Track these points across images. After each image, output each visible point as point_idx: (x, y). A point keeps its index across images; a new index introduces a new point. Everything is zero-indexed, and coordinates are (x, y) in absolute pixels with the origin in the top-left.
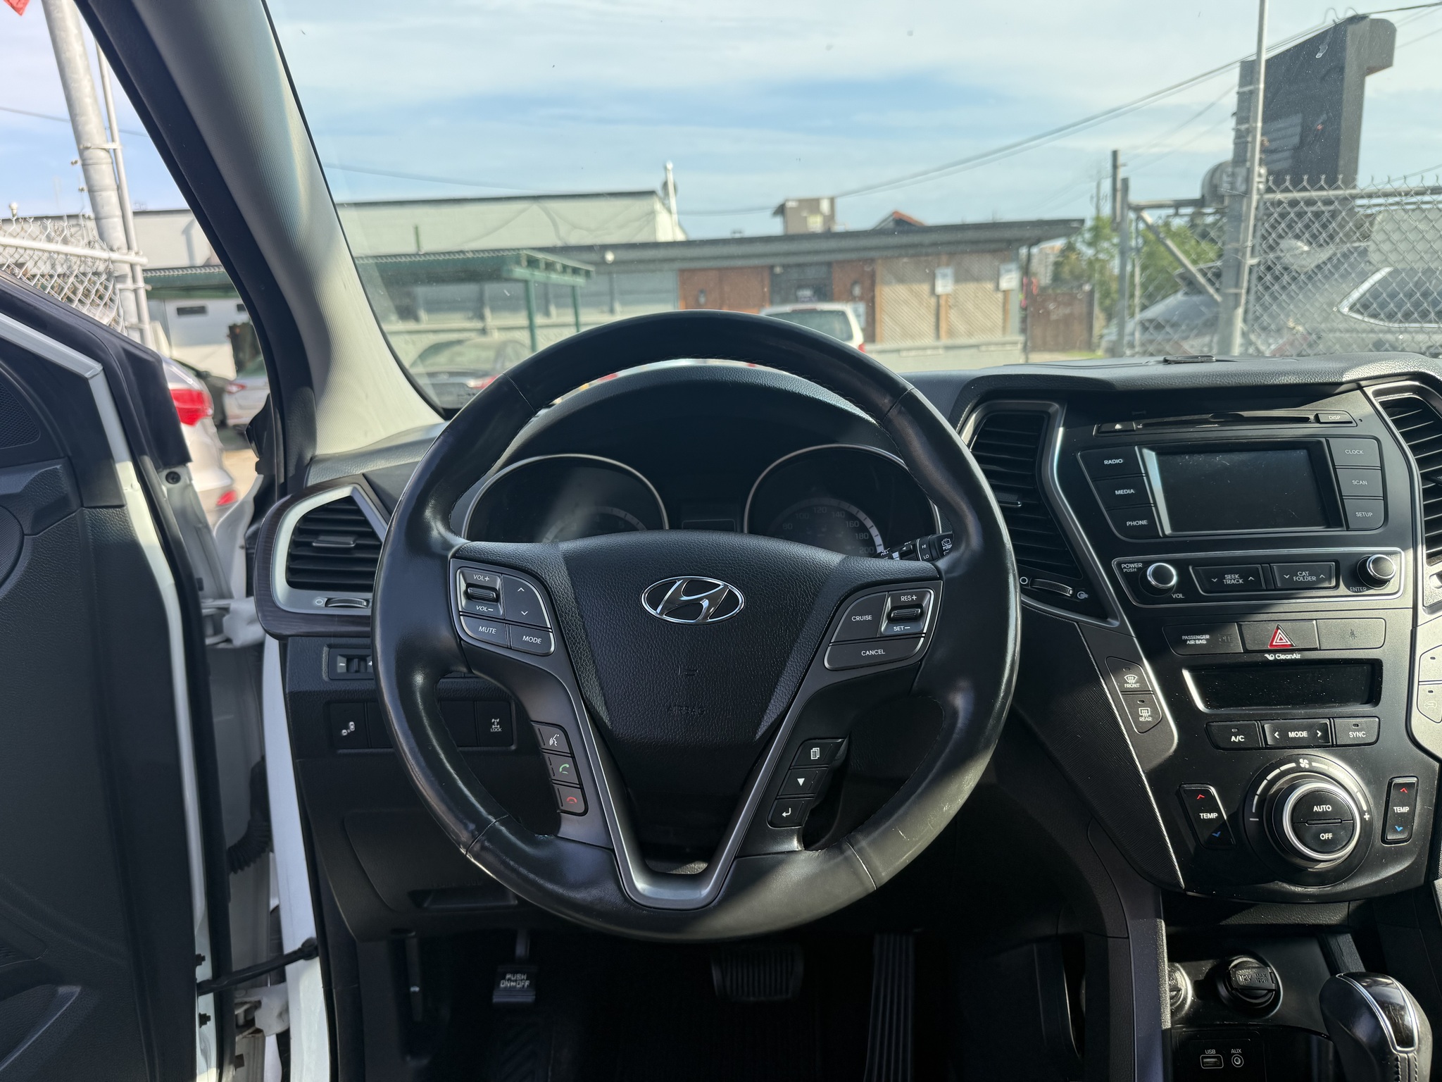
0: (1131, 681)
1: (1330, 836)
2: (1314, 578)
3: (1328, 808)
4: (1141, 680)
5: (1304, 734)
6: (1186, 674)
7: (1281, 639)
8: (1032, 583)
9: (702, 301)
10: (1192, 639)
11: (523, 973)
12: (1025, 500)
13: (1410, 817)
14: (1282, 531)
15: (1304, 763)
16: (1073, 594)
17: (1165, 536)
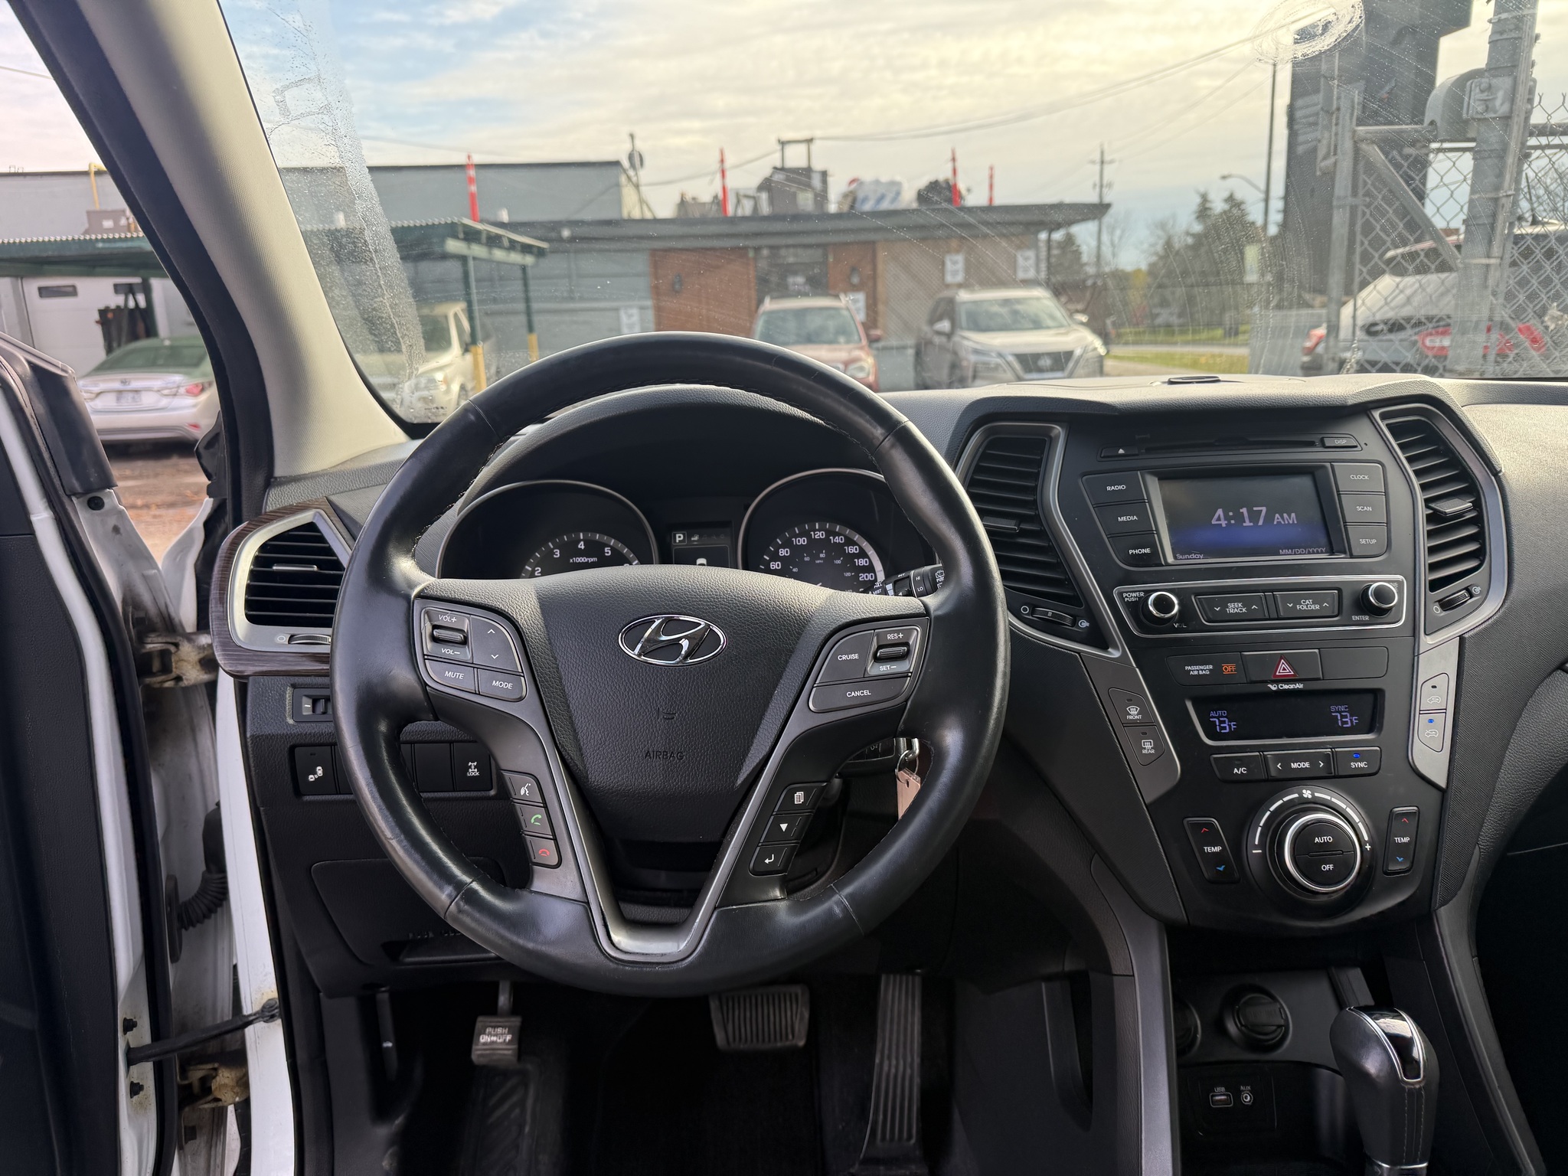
0: (1134, 712)
1: (1331, 867)
2: (1318, 607)
3: (1329, 839)
4: (1143, 712)
5: (1307, 765)
6: (1189, 705)
7: (1284, 669)
8: (1032, 613)
9: (677, 287)
10: (1195, 670)
11: (504, 1027)
12: (1023, 526)
13: (1412, 847)
14: (1285, 558)
15: (1307, 794)
16: (1074, 623)
17: (1168, 564)
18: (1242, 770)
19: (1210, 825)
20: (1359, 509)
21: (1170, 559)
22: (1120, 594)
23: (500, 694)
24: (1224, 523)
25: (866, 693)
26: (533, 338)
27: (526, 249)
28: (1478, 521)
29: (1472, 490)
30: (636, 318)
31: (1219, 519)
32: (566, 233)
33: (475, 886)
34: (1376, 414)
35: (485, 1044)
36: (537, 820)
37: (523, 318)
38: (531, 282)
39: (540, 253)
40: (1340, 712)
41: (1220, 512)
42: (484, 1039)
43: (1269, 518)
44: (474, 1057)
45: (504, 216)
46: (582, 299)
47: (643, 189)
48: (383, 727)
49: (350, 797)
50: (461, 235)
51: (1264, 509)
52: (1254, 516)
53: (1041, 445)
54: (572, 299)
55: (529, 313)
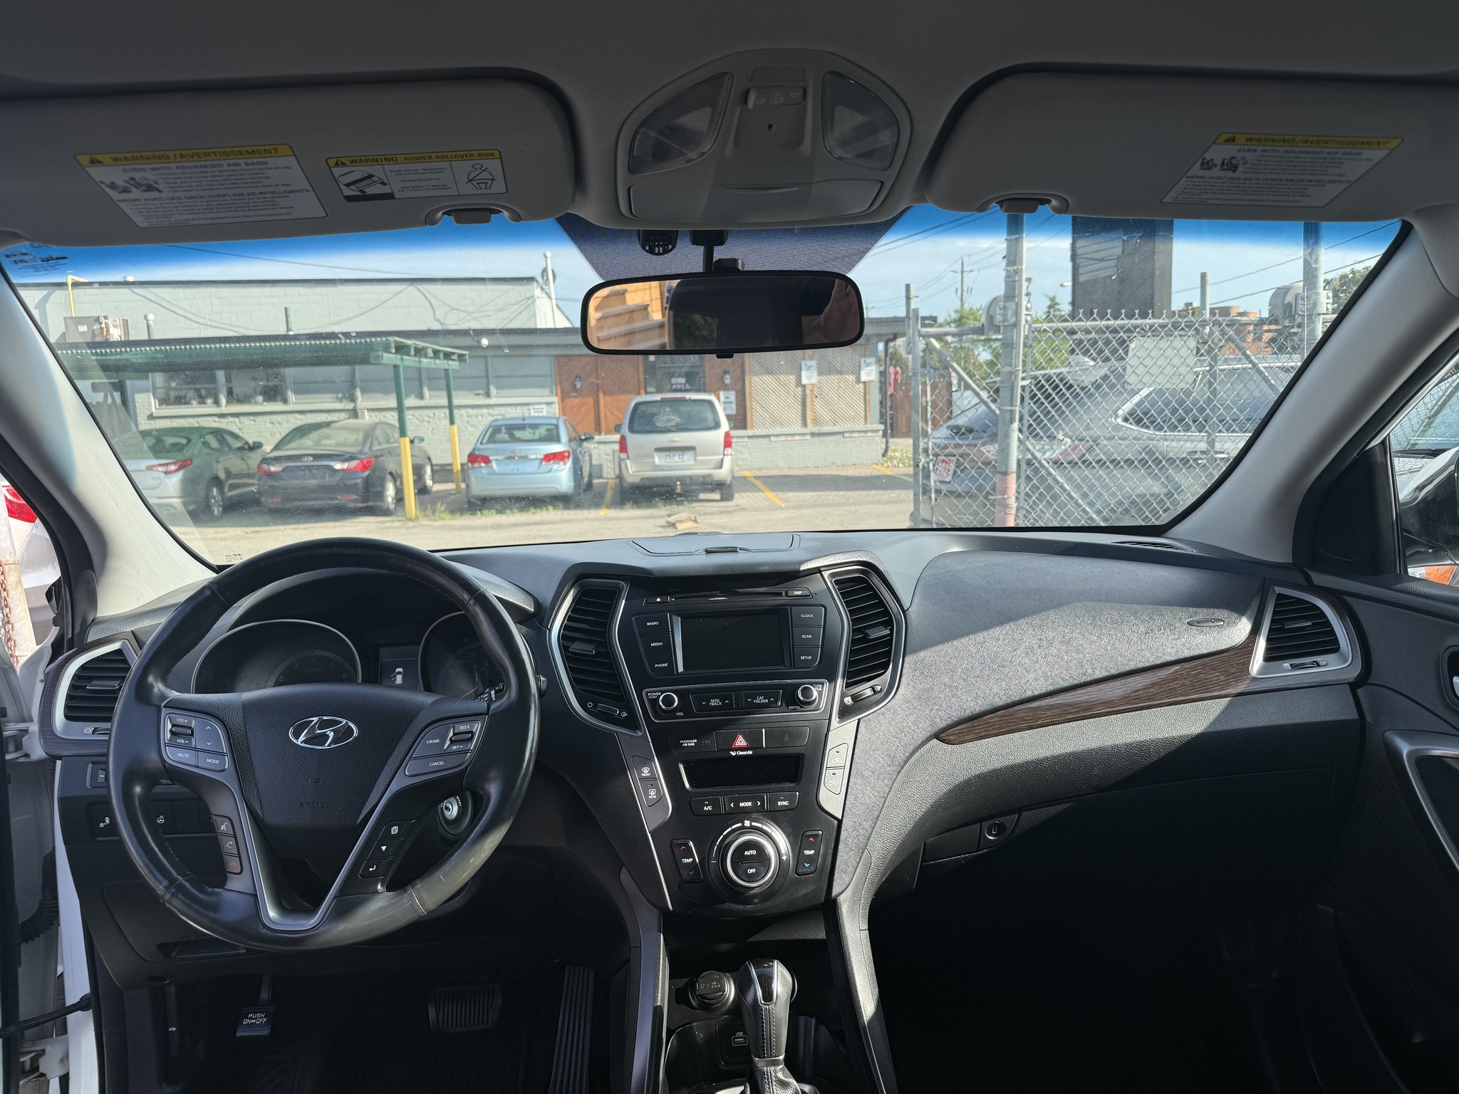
0: (646, 772)
1: (754, 870)
2: (767, 701)
3: (753, 852)
4: (651, 771)
5: (750, 804)
6: (681, 767)
7: (741, 742)
8: (595, 706)
9: (578, 385)
10: (687, 743)
11: (262, 1013)
12: (597, 649)
15: (747, 823)
16: (619, 714)
17: (678, 674)
18: (710, 808)
19: (687, 845)
20: (803, 636)
21: (681, 669)
22: (647, 693)
23: (208, 767)
25: (440, 764)
27: (448, 356)
28: (890, 642)
29: (889, 624)
32: (485, 341)
33: (184, 882)
34: (826, 574)
35: (247, 1025)
36: (229, 846)
37: (446, 412)
42: (246, 1022)
44: (238, 1035)
48: (138, 789)
49: (116, 838)
53: (613, 595)
55: (450, 407)
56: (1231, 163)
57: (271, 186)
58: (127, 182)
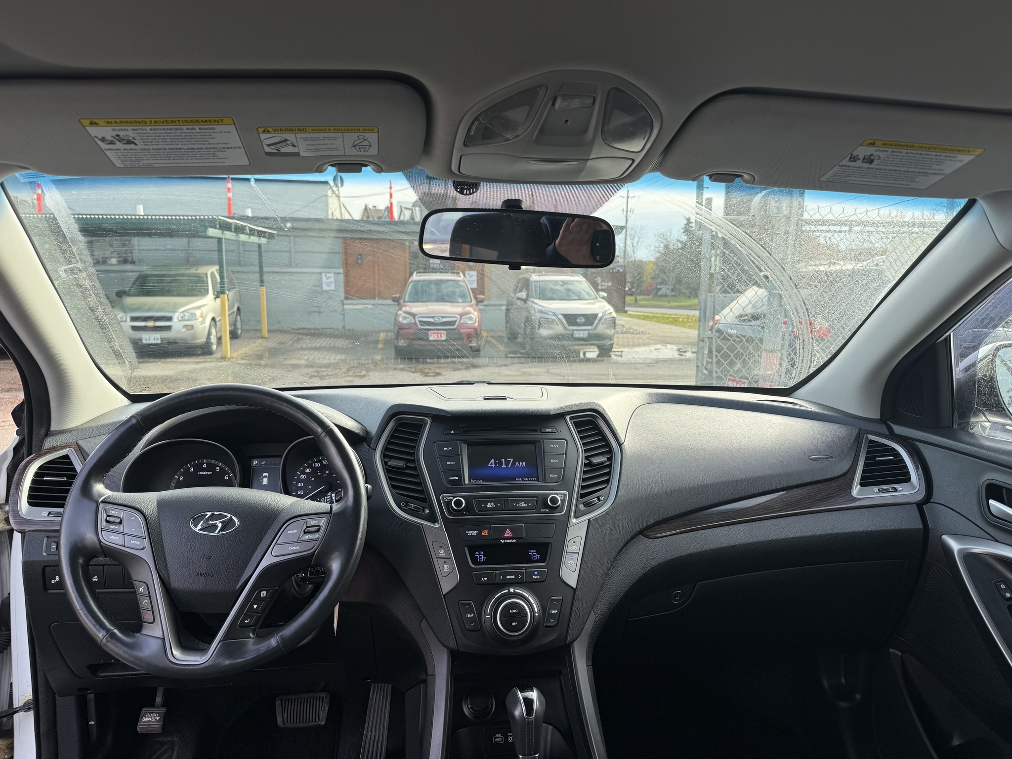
0: (441, 553)
1: (516, 624)
2: (526, 505)
3: (516, 611)
4: (446, 552)
5: (513, 577)
6: (466, 549)
7: (508, 533)
8: (406, 505)
9: (360, 261)
10: (471, 533)
11: (156, 713)
12: (408, 465)
13: (558, 615)
14: (519, 482)
15: (512, 590)
16: (423, 511)
17: (465, 484)
18: (486, 579)
19: (470, 605)
20: (552, 461)
21: (467, 482)
22: (443, 497)
23: (133, 547)
24: (493, 466)
25: (298, 548)
26: (264, 289)
27: (261, 234)
28: (610, 466)
29: (610, 451)
30: (332, 280)
31: (492, 464)
32: (289, 225)
33: (116, 631)
34: (568, 417)
35: (145, 722)
36: (145, 602)
37: (258, 276)
38: (264, 254)
39: (271, 236)
40: (532, 553)
41: (493, 460)
42: (145, 719)
43: (514, 463)
44: (138, 729)
45: (249, 213)
46: (296, 266)
47: (342, 199)
48: (81, 561)
49: (63, 591)
50: (218, 227)
51: (512, 460)
52: (507, 463)
53: (420, 427)
54: (291, 267)
55: (261, 272)
56: (869, 158)
57: (214, 144)
58: (114, 137)
